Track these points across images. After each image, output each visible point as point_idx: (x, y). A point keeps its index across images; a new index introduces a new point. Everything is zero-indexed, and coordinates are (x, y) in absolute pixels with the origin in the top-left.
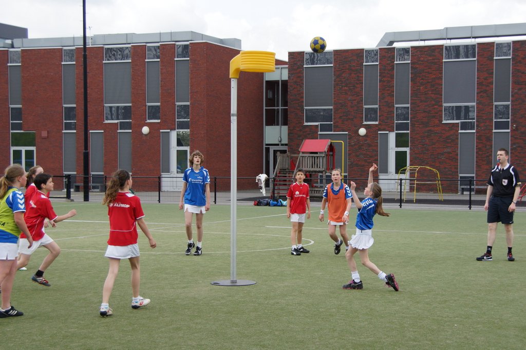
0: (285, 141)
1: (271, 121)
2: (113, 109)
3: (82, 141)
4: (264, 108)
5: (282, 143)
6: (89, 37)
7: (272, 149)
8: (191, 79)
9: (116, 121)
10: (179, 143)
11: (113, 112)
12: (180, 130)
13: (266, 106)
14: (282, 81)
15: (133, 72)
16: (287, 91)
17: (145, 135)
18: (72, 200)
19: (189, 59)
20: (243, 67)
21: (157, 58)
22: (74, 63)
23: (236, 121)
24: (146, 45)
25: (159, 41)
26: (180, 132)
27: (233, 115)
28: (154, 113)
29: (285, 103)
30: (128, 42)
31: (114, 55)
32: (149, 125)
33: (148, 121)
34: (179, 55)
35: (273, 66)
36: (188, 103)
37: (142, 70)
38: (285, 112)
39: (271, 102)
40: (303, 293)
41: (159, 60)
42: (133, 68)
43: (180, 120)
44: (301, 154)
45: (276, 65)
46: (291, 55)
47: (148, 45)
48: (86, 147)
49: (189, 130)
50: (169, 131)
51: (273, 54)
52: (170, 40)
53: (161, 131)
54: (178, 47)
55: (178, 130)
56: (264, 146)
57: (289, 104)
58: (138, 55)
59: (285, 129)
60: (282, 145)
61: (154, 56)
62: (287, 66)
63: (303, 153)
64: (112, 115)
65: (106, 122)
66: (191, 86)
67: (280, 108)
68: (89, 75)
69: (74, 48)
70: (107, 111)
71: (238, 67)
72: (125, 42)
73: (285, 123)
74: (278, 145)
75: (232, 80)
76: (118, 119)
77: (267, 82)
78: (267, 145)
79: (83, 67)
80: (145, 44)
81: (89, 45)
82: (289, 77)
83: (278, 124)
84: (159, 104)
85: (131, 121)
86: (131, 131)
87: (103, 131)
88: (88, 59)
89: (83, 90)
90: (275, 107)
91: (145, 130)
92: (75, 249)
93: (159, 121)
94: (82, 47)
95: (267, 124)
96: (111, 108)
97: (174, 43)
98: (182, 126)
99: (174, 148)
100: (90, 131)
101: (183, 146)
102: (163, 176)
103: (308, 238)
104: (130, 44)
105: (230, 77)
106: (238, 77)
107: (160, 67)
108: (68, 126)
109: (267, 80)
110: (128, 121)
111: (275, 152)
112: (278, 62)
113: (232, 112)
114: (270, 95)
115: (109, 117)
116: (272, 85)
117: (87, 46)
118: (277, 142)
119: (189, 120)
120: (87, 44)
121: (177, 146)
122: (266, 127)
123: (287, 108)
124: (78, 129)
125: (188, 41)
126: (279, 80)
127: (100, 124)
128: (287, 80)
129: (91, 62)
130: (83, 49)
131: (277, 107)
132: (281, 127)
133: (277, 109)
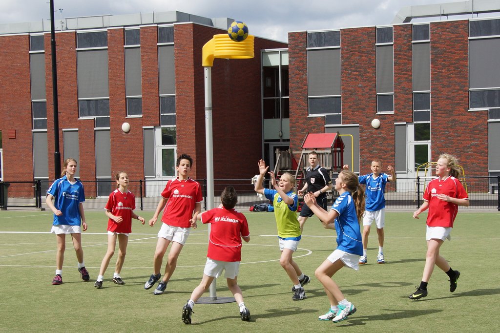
0: (287, 136)
1: (271, 113)
3: (54, 141)
4: (262, 98)
5: (284, 138)
7: (272, 145)
8: (177, 66)
9: (92, 118)
10: (166, 140)
11: (91, 106)
12: (165, 126)
13: (264, 96)
14: (282, 66)
15: (110, 60)
16: (288, 78)
17: (125, 132)
18: (44, 209)
19: (173, 43)
21: (137, 44)
22: (43, 51)
24: (124, 29)
25: (140, 23)
26: (165, 128)
27: (208, 109)
28: (136, 106)
29: (286, 92)
30: (105, 26)
32: (129, 120)
33: (129, 116)
34: (162, 39)
36: (174, 95)
37: (120, 57)
38: (286, 102)
39: (269, 91)
41: (139, 45)
42: (109, 55)
43: (165, 114)
44: (304, 151)
46: (292, 36)
47: (127, 28)
48: (57, 148)
49: (175, 126)
50: (153, 127)
52: (153, 23)
53: (143, 127)
54: (161, 30)
55: (163, 126)
56: (263, 143)
57: (290, 93)
58: (115, 41)
59: (286, 122)
60: (284, 140)
62: (287, 49)
63: (306, 149)
65: (81, 118)
66: (177, 74)
67: (280, 97)
68: (59, 65)
69: (42, 34)
70: (81, 106)
71: (212, 54)
72: (102, 26)
73: (286, 116)
74: (278, 140)
76: (94, 115)
77: (265, 68)
78: (266, 141)
80: (123, 27)
81: (58, 30)
82: (290, 62)
83: (278, 117)
84: (140, 96)
85: (109, 116)
86: (109, 128)
87: (77, 129)
88: (57, 47)
90: (274, 96)
91: (126, 126)
93: (141, 116)
94: (50, 32)
95: (266, 117)
97: (156, 25)
98: (167, 121)
99: (159, 147)
100: (62, 130)
101: (169, 144)
102: (148, 179)
104: (106, 28)
105: (203, 65)
106: (212, 66)
107: (141, 54)
108: (38, 125)
109: (264, 66)
110: (106, 116)
111: (275, 148)
114: (269, 84)
116: (271, 71)
117: (55, 32)
118: (278, 138)
119: (175, 114)
120: (55, 29)
121: (162, 144)
122: (265, 120)
123: (288, 97)
124: (49, 128)
125: (172, 23)
126: (278, 66)
127: (73, 122)
128: (288, 65)
129: (62, 49)
130: (51, 35)
131: (277, 96)
132: (282, 120)
133: (277, 99)
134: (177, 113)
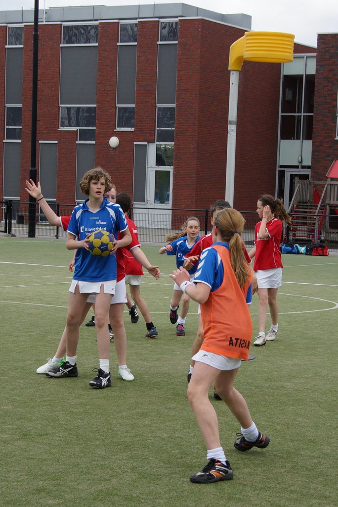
0: (308, 162)
1: (289, 133)
2: (72, 112)
3: (29, 155)
4: (280, 114)
5: (304, 164)
6: (42, 11)
7: (288, 173)
8: (179, 71)
9: (75, 129)
10: (160, 161)
11: (72, 115)
12: (161, 143)
13: (283, 112)
14: (307, 76)
15: (99, 60)
16: (314, 91)
17: (113, 148)
18: (14, 236)
19: (176, 42)
20: (248, 55)
21: (134, 42)
22: (22, 46)
23: (235, 131)
24: (118, 23)
25: (137, 16)
26: (161, 145)
27: (231, 123)
28: (126, 117)
29: (310, 108)
30: (95, 18)
31: (75, 35)
32: (118, 134)
33: (118, 129)
34: (163, 36)
35: (290, 54)
36: (174, 105)
37: (112, 57)
38: (309, 120)
39: (290, 106)
40: (320, 376)
41: (136, 43)
42: (99, 54)
43: (161, 129)
44: (329, 182)
45: (295, 52)
46: (322, 38)
47: (122, 22)
48: (34, 163)
49: (173, 143)
50: (146, 143)
51: (292, 37)
52: (152, 16)
53: (135, 143)
54: (163, 25)
55: (158, 143)
56: (278, 169)
57: (315, 109)
58: (107, 37)
59: (308, 144)
60: (303, 167)
61: (130, 36)
62: (315, 54)
63: (332, 179)
64: (70, 119)
65: (61, 129)
66: (178, 81)
67: (302, 114)
68: (41, 63)
69: (22, 25)
70: (62, 114)
71: (240, 55)
72: (92, 18)
73: (308, 137)
74: (297, 167)
75: (231, 72)
76: (77, 125)
77: (286, 77)
78: (281, 166)
79: (33, 51)
80: (117, 21)
81: (43, 22)
82: (317, 71)
83: (298, 138)
84: (133, 106)
85: (95, 128)
86: (94, 142)
87: (56, 142)
88: (39, 42)
89: (31, 84)
90: (295, 113)
91: (114, 141)
92: (14, 300)
93: (133, 129)
94: (33, 24)
95: (283, 138)
96: (69, 109)
97: (157, 19)
98: (164, 137)
99: (152, 168)
100: (40, 142)
101: (165, 165)
102: (136, 206)
103: (332, 300)
104: (97, 20)
105: (229, 69)
106: (240, 69)
107: (137, 54)
108: (12, 134)
109: (284, 74)
110: (91, 128)
111: (292, 177)
112: (299, 49)
113: (229, 119)
114: (289, 97)
115: (66, 122)
116: (293, 81)
117: (39, 23)
118: (296, 164)
119: (174, 129)
120: (39, 20)
121: (156, 165)
122: (282, 141)
123: (312, 114)
124: (23, 139)
125: (177, 17)
126: (303, 75)
127: (53, 132)
128: (314, 75)
129: (44, 45)
130: (33, 27)
131: (298, 113)
132: (302, 142)
133: (299, 116)
134: (176, 128)
